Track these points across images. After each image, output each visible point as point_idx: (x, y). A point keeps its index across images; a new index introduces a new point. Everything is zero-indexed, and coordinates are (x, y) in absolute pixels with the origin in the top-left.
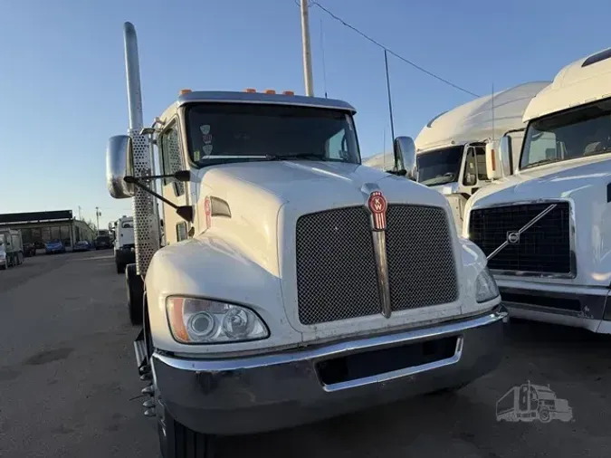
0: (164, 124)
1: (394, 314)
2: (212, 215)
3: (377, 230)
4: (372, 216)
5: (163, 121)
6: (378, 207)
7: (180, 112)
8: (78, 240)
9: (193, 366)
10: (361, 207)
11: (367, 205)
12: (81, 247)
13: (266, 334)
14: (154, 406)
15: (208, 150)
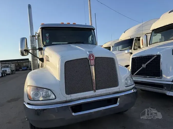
0: (38, 34)
1: (97, 91)
3: (91, 65)
6: (92, 58)
7: (40, 30)
13: (55, 98)
15: (48, 41)
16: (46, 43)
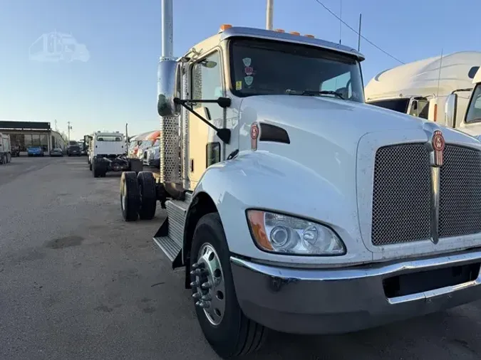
0: (199, 54)
1: (441, 240)
2: (261, 140)
3: (436, 166)
4: (433, 153)
5: (198, 51)
6: (439, 145)
7: (224, 45)
8: (54, 147)
9: (280, 273)
10: (423, 143)
11: (430, 142)
12: (56, 153)
13: (341, 251)
14: (210, 300)
16: (244, 85)
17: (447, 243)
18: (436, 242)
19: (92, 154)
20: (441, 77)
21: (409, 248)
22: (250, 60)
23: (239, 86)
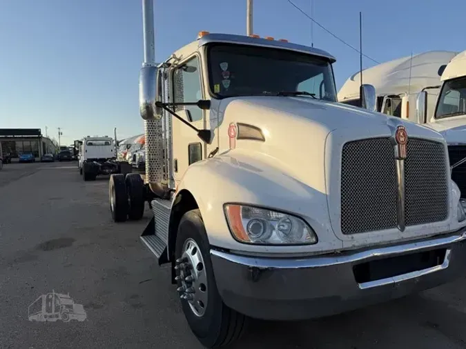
0: (179, 60)
1: (407, 228)
2: (239, 138)
3: (400, 158)
4: (397, 146)
5: (178, 57)
6: (402, 139)
7: (201, 51)
8: (45, 153)
9: (256, 262)
10: (387, 138)
11: (394, 136)
12: (47, 159)
13: (314, 240)
14: (194, 292)
15: (226, 84)
16: (222, 87)
17: (413, 230)
18: (402, 229)
19: (82, 158)
20: (412, 76)
21: (378, 236)
22: (227, 64)
23: (217, 88)
